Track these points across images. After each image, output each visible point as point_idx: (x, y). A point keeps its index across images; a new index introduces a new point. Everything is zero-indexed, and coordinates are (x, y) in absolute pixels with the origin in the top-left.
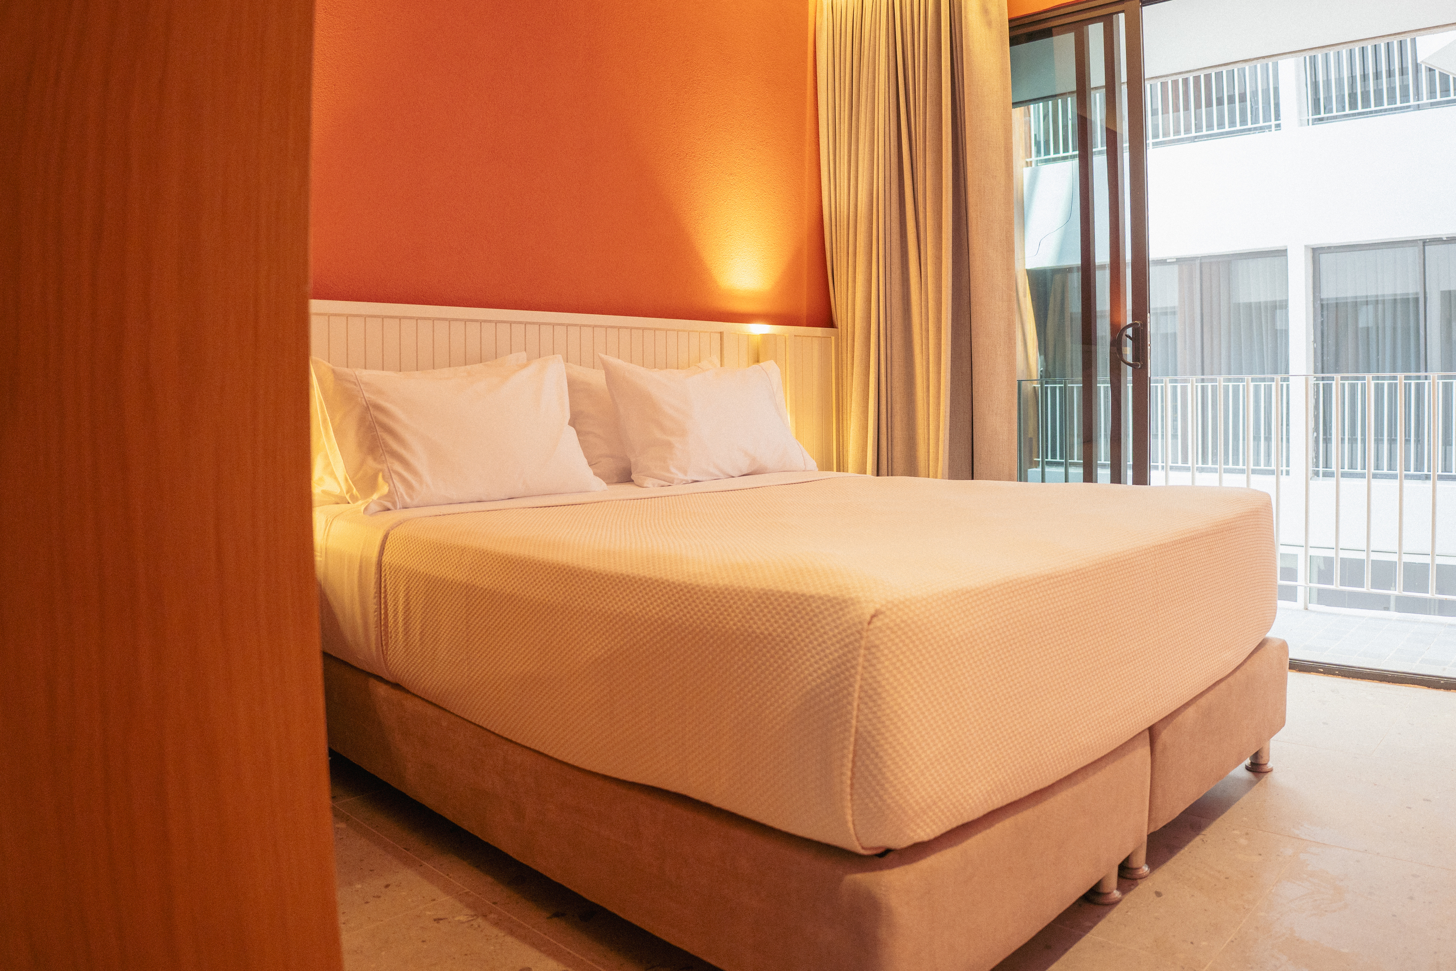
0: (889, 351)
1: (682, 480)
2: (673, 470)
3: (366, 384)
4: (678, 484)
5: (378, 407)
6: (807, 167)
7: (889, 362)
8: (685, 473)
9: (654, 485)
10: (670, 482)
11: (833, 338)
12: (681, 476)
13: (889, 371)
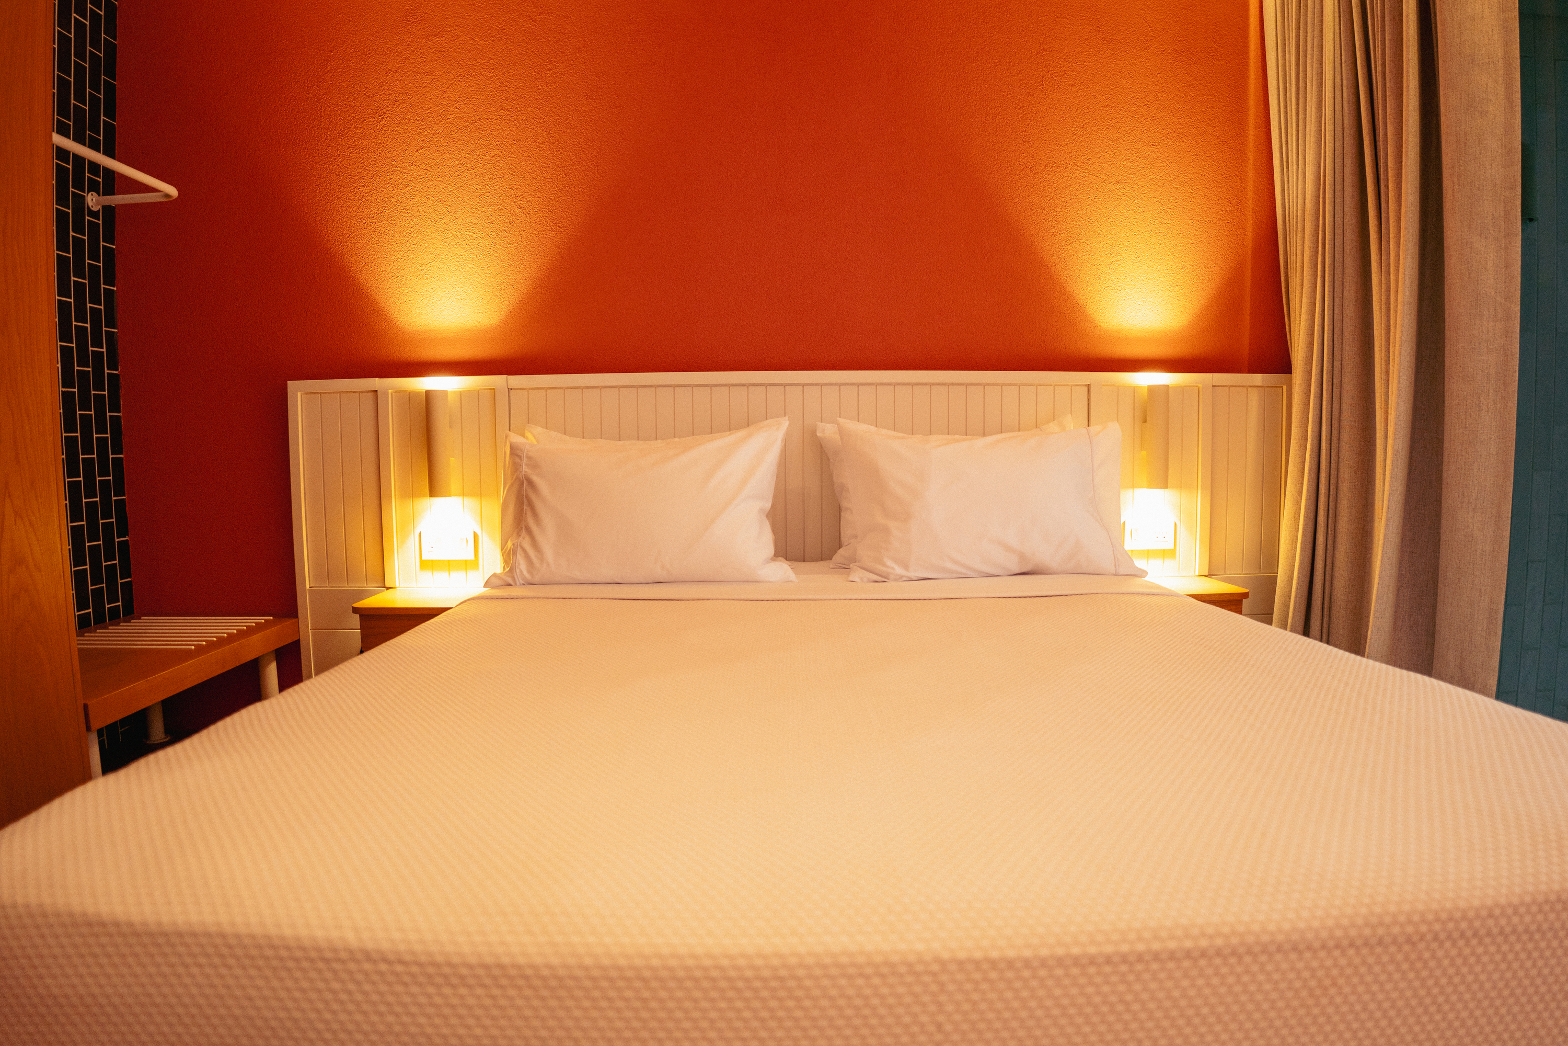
0: (1336, 405)
1: (902, 577)
2: (890, 563)
3: (529, 458)
4: (896, 580)
5: (530, 483)
6: (1251, 157)
7: (1335, 422)
8: (906, 568)
9: (862, 579)
10: (884, 578)
11: (1285, 387)
12: (899, 570)
13: (1335, 433)
